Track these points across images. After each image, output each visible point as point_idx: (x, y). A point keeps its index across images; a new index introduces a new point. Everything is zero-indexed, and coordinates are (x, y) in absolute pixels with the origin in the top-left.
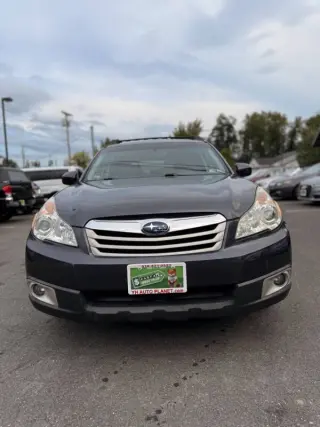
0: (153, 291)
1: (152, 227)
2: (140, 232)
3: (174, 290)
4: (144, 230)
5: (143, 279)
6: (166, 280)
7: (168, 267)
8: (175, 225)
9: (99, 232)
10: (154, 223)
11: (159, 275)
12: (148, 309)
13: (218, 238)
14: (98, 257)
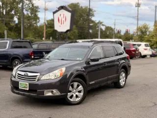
2: (24, 75)
3: (26, 89)
5: (22, 85)
7: (26, 84)
9: (18, 74)
10: (26, 73)
11: (24, 85)
12: (23, 93)
13: (37, 79)
14: (16, 79)
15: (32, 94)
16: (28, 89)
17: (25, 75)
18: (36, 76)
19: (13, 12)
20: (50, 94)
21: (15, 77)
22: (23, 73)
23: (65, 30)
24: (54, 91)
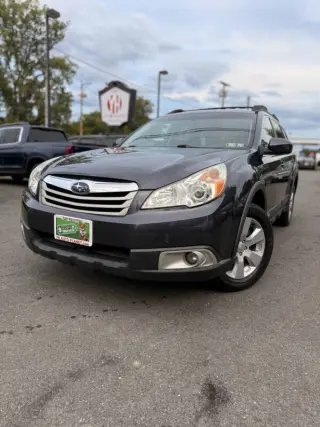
0: (68, 239)
1: (78, 186)
2: (70, 189)
3: (82, 242)
4: (73, 188)
5: (64, 228)
6: (78, 232)
7: (80, 223)
8: (95, 187)
9: (49, 186)
10: (81, 184)
11: (74, 227)
12: (68, 254)
13: (126, 205)
14: (43, 205)
15: (107, 263)
16: (90, 244)
17: (75, 191)
18: (124, 194)
19: (32, 101)
20: (180, 265)
21: (36, 197)
22: (67, 184)
23: (119, 123)
24: (198, 253)
